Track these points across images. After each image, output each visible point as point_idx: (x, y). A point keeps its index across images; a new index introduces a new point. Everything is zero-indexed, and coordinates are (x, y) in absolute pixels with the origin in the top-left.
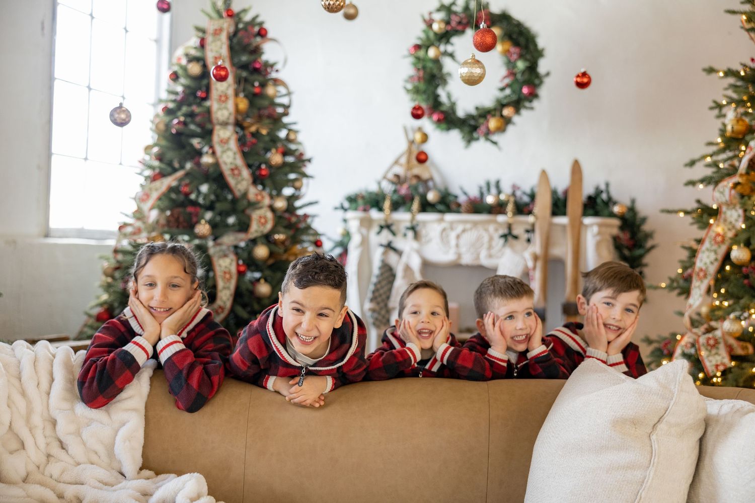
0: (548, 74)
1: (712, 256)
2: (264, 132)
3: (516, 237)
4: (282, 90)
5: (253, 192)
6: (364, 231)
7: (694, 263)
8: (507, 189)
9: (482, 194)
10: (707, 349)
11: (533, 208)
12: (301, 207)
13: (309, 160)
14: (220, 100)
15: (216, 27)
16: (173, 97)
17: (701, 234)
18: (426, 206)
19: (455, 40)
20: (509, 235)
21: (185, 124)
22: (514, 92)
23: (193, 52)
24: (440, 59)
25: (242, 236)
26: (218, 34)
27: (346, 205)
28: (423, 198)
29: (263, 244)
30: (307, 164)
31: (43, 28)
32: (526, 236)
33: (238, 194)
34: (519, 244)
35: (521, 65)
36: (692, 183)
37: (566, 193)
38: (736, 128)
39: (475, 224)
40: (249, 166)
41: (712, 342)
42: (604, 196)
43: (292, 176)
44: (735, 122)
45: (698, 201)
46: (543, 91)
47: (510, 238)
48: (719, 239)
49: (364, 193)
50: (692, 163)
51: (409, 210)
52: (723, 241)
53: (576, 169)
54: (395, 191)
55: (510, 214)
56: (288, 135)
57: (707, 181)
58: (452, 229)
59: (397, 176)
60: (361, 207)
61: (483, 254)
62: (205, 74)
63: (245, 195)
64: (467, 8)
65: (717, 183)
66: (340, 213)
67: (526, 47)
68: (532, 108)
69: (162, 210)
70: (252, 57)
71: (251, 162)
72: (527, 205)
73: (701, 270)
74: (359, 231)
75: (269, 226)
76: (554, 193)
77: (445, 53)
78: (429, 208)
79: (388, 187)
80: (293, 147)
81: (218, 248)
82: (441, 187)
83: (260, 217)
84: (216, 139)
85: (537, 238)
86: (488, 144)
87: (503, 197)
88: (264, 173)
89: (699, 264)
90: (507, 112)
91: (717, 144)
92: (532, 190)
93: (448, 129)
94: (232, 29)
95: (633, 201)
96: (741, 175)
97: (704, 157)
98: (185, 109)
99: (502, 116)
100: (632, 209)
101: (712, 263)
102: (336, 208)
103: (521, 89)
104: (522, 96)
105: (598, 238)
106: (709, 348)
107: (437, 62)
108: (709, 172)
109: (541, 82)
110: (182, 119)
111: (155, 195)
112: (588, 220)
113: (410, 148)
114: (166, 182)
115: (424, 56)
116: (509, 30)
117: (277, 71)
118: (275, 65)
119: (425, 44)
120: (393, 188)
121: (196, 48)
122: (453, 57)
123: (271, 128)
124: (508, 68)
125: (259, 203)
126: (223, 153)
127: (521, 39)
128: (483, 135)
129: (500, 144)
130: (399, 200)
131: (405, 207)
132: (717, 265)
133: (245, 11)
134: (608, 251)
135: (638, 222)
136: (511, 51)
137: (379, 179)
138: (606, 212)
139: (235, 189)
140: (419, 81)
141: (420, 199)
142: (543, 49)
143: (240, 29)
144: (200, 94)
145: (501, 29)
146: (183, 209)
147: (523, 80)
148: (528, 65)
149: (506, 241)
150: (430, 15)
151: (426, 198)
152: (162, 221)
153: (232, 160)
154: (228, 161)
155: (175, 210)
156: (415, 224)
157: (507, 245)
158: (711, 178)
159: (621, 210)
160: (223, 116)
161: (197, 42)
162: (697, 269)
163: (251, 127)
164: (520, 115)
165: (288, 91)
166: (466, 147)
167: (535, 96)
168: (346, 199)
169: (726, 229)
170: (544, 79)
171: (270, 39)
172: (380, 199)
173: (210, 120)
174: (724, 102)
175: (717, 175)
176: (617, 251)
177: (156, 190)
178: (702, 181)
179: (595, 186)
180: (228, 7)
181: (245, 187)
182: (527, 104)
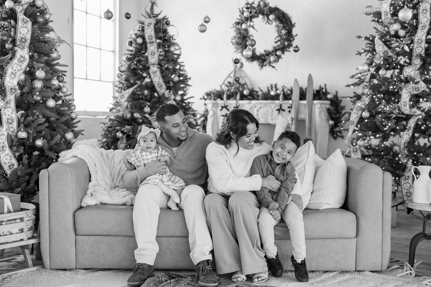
0: (296, 35)
1: (356, 115)
2: (171, 68)
3: (284, 110)
4: (177, 48)
5: (167, 93)
6: (214, 109)
8: (280, 88)
9: (269, 91)
11: (292, 96)
12: (186, 99)
13: (190, 79)
14: (152, 54)
15: (148, 22)
16: (130, 53)
17: (352, 107)
19: (254, 20)
20: (280, 109)
21: (136, 64)
22: (281, 44)
23: (139, 33)
24: (248, 28)
26: (149, 26)
27: (206, 97)
30: (189, 80)
31: (68, 22)
32: (289, 109)
33: (160, 94)
34: (286, 113)
35: (284, 32)
36: (348, 86)
37: (306, 89)
39: (265, 105)
40: (165, 82)
41: (355, 150)
42: (324, 90)
43: (182, 86)
44: (366, 60)
45: (355, 93)
46: (294, 43)
47: (281, 111)
48: (359, 108)
49: (214, 91)
50: (353, 77)
51: (235, 99)
52: (360, 110)
53: (310, 78)
54: (229, 90)
55: (281, 100)
56: (180, 68)
57: (355, 85)
58: (255, 107)
59: (229, 83)
60: (213, 98)
61: (269, 118)
62: (144, 43)
63: (164, 94)
64: (259, 5)
65: (359, 85)
66: (203, 101)
67: (287, 23)
68: (290, 51)
69: (129, 102)
70: (164, 35)
71: (165, 81)
72: (289, 95)
73: (352, 121)
74: (212, 109)
76: (301, 89)
77: (250, 26)
78: (244, 98)
79: (225, 88)
80: (182, 72)
81: (152, 118)
82: (250, 88)
84: (151, 71)
85: (293, 110)
86: (270, 67)
87: (278, 92)
88: (171, 85)
89: (351, 119)
90: (278, 53)
92: (291, 88)
93: (252, 61)
94: (155, 22)
95: (337, 92)
96: (367, 82)
97: (357, 74)
98: (136, 58)
99: (276, 55)
100: (336, 96)
101: (356, 118)
102: (201, 99)
103: (285, 42)
104: (285, 45)
105: (320, 109)
106: (354, 152)
107: (246, 30)
108: (356, 81)
109: (294, 39)
110: (135, 63)
111: (127, 96)
112: (315, 102)
113: (235, 69)
114: (131, 90)
115: (240, 27)
116: (279, 15)
117: (174, 40)
118: (173, 37)
119: (241, 22)
120: (227, 88)
121: (139, 31)
122: (253, 28)
123: (173, 65)
124: (278, 33)
125: (169, 98)
126: (154, 77)
127: (284, 20)
128: (268, 64)
129: (276, 67)
130: (231, 94)
131: (234, 98)
132: (358, 119)
133: (160, 14)
134: (325, 115)
135: (339, 102)
136: (279, 25)
137: (221, 84)
138: (324, 98)
139: (159, 93)
140: (238, 39)
141: (240, 94)
142: (295, 23)
143: (158, 22)
144: (142, 52)
145: (275, 15)
146: (137, 102)
147: (286, 39)
148: (287, 31)
149: (279, 112)
150: (242, 8)
151: (243, 93)
152: (129, 107)
153: (158, 80)
154: (157, 81)
155: (134, 102)
156: (238, 105)
157: (280, 114)
158: (357, 83)
159: (331, 97)
160: (153, 61)
161: (139, 28)
162: (351, 121)
163: (165, 65)
164: (284, 54)
165: (179, 47)
166: (261, 69)
167: (291, 45)
168: (205, 94)
169: (362, 104)
170: (295, 38)
171: (171, 25)
172: (222, 94)
173: (147, 63)
174: (363, 51)
175: (359, 82)
176: (329, 115)
177: (127, 93)
178: (353, 85)
179: (320, 86)
180: (153, 12)
181: (163, 91)
182: (288, 49)
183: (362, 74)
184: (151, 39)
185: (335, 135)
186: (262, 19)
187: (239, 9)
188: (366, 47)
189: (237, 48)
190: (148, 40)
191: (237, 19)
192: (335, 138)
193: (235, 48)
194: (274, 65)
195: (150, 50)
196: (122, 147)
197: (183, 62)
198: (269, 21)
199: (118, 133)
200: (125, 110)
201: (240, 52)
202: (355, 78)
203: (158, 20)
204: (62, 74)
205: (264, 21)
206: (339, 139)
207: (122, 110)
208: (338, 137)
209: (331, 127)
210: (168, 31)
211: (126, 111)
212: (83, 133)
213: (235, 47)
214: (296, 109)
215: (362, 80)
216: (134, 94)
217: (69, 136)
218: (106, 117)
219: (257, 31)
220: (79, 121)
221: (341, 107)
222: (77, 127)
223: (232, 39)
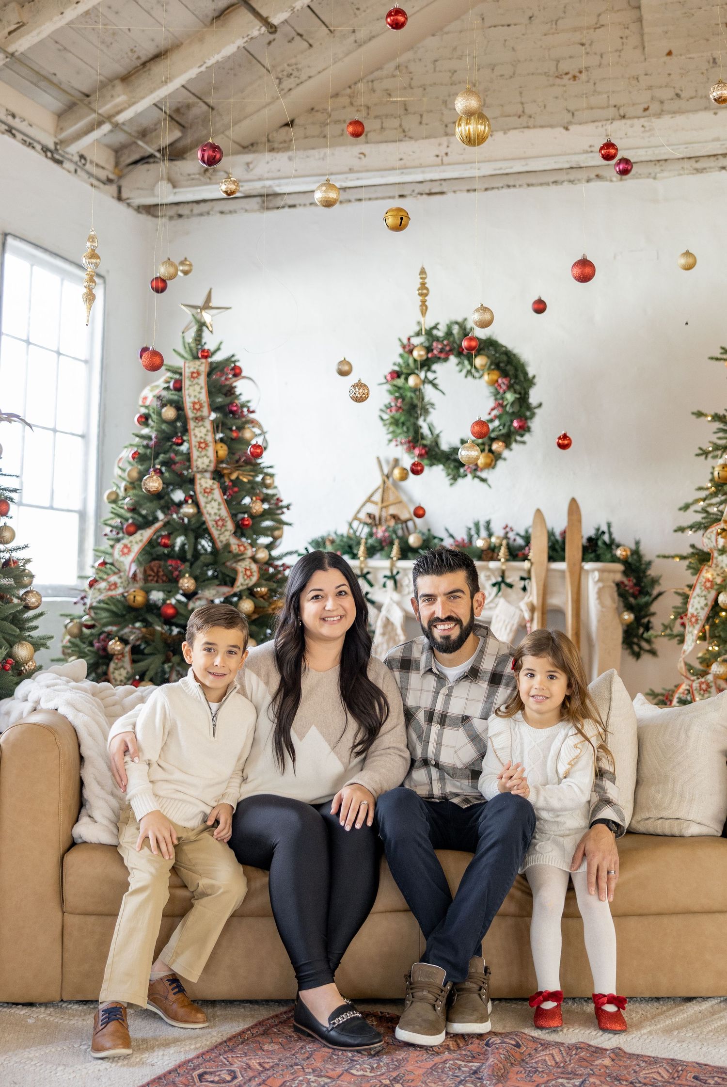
0: (540, 405)
1: (703, 602)
2: (245, 480)
3: (510, 586)
4: (257, 431)
5: (233, 541)
7: (687, 610)
8: (498, 531)
9: (470, 537)
10: (700, 694)
11: (529, 552)
12: (280, 558)
13: (288, 507)
14: (200, 447)
15: (192, 370)
16: (145, 442)
17: (692, 580)
18: (406, 552)
19: (435, 367)
22: (503, 424)
23: (167, 394)
24: (422, 387)
25: (226, 590)
26: (194, 378)
28: (404, 542)
29: (248, 598)
30: (285, 510)
33: (219, 545)
34: (513, 594)
35: (510, 397)
36: (681, 529)
37: (564, 534)
38: (721, 473)
40: (232, 515)
41: (704, 686)
42: (606, 538)
43: (267, 523)
44: (721, 469)
45: (693, 546)
46: (535, 424)
47: (503, 585)
48: (708, 585)
49: (333, 536)
50: (686, 507)
51: (389, 557)
52: (712, 587)
53: (574, 508)
54: (371, 535)
55: (503, 560)
56: (263, 479)
57: (696, 527)
59: (370, 515)
62: (181, 418)
63: (227, 545)
64: (449, 333)
65: (706, 528)
67: (516, 377)
68: (524, 443)
69: (140, 564)
70: (228, 400)
71: (233, 511)
72: (521, 548)
73: (693, 615)
75: (254, 579)
76: (551, 534)
77: (426, 381)
78: (410, 555)
79: (363, 532)
80: (270, 492)
82: (425, 531)
83: (246, 570)
84: (198, 488)
85: (534, 586)
86: (476, 480)
87: (493, 540)
88: (247, 523)
89: (691, 610)
90: (495, 446)
91: (707, 489)
92: (527, 531)
93: (431, 465)
94: (207, 369)
95: (637, 543)
96: (725, 521)
97: (696, 501)
98: (162, 457)
99: (490, 451)
100: (636, 553)
101: (702, 609)
103: (512, 422)
104: (512, 429)
105: (600, 585)
106: (702, 692)
107: (416, 390)
108: (699, 518)
109: (533, 414)
110: (158, 467)
111: (136, 549)
112: (588, 566)
113: (384, 482)
114: (146, 534)
115: (404, 384)
116: (496, 358)
117: (253, 412)
118: (249, 404)
119: (405, 371)
120: (366, 530)
121: (168, 388)
122: (435, 386)
123: (252, 474)
124: (496, 399)
125: (242, 554)
126: (206, 503)
127: (509, 368)
128: (471, 472)
129: (489, 482)
130: (376, 545)
131: (384, 553)
132: (707, 610)
133: (218, 349)
134: (612, 600)
135: (643, 567)
136: (500, 381)
137: (350, 519)
138: (609, 556)
139: (218, 541)
140: (397, 411)
141: (399, 544)
142: (534, 377)
143: (214, 369)
144: (174, 440)
145: (488, 357)
146: (162, 563)
147: (513, 413)
148: (518, 396)
149: (499, 590)
150: (409, 339)
151: (406, 542)
152: (140, 576)
153: (216, 511)
154: (212, 512)
155: (153, 563)
156: (395, 572)
157: (500, 594)
158: (700, 523)
159: (624, 553)
160: (203, 463)
161: (169, 382)
162: (689, 615)
163: (230, 474)
164: (511, 450)
165: (262, 430)
166: (451, 484)
167: (526, 429)
168: (310, 543)
169: (715, 574)
170: (536, 411)
171: (244, 377)
172: (353, 543)
173: (189, 467)
174: (711, 449)
175: (707, 520)
176: (621, 599)
177: (137, 543)
178: (691, 527)
179: (596, 527)
180: (202, 346)
181: (227, 537)
182: (518, 438)
183: (707, 502)
184: (199, 410)
185: (636, 648)
186: (458, 365)
187: (400, 340)
188: (720, 438)
189: (393, 432)
190: (190, 414)
191: (395, 364)
192: (637, 656)
193: (388, 434)
194: (483, 475)
195: (196, 436)
196: (119, 678)
197: (271, 467)
198: (473, 370)
199: (110, 643)
200: (129, 583)
201: (401, 443)
202: (696, 512)
203: (214, 365)
204: (6, 498)
205: (461, 371)
206: (646, 658)
207: (122, 583)
208: (642, 652)
209: (625, 628)
210: (238, 391)
211: (131, 585)
212: (49, 643)
213: (388, 429)
214: (542, 583)
215: (711, 516)
216: (155, 544)
217: (22, 651)
218: (75, 600)
219: (443, 393)
220: (41, 614)
221: (649, 578)
222: (36, 628)
223: (382, 410)
